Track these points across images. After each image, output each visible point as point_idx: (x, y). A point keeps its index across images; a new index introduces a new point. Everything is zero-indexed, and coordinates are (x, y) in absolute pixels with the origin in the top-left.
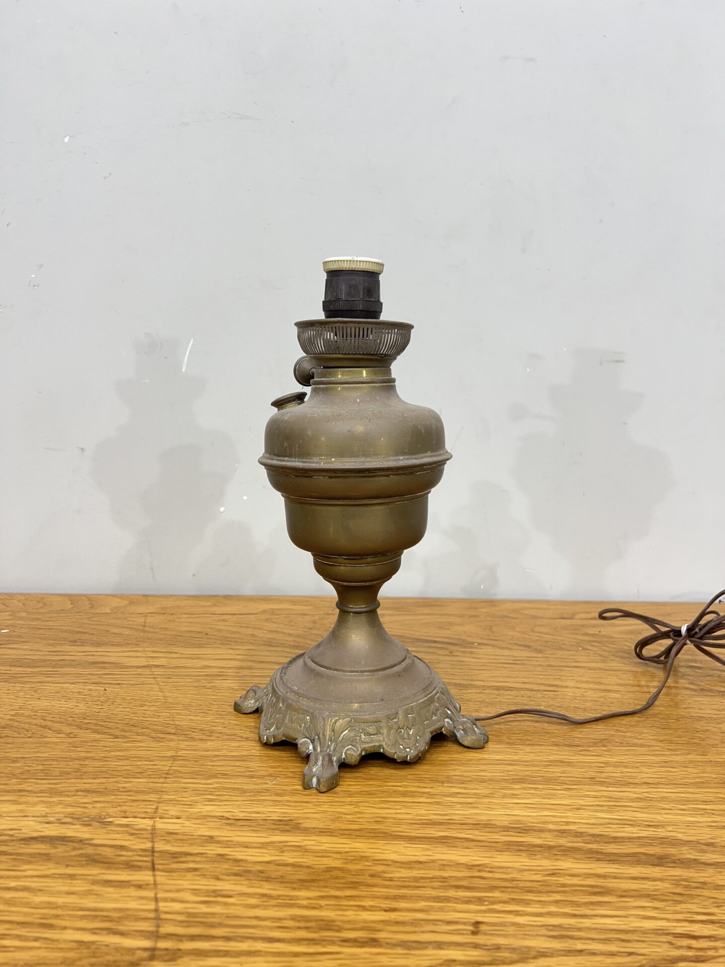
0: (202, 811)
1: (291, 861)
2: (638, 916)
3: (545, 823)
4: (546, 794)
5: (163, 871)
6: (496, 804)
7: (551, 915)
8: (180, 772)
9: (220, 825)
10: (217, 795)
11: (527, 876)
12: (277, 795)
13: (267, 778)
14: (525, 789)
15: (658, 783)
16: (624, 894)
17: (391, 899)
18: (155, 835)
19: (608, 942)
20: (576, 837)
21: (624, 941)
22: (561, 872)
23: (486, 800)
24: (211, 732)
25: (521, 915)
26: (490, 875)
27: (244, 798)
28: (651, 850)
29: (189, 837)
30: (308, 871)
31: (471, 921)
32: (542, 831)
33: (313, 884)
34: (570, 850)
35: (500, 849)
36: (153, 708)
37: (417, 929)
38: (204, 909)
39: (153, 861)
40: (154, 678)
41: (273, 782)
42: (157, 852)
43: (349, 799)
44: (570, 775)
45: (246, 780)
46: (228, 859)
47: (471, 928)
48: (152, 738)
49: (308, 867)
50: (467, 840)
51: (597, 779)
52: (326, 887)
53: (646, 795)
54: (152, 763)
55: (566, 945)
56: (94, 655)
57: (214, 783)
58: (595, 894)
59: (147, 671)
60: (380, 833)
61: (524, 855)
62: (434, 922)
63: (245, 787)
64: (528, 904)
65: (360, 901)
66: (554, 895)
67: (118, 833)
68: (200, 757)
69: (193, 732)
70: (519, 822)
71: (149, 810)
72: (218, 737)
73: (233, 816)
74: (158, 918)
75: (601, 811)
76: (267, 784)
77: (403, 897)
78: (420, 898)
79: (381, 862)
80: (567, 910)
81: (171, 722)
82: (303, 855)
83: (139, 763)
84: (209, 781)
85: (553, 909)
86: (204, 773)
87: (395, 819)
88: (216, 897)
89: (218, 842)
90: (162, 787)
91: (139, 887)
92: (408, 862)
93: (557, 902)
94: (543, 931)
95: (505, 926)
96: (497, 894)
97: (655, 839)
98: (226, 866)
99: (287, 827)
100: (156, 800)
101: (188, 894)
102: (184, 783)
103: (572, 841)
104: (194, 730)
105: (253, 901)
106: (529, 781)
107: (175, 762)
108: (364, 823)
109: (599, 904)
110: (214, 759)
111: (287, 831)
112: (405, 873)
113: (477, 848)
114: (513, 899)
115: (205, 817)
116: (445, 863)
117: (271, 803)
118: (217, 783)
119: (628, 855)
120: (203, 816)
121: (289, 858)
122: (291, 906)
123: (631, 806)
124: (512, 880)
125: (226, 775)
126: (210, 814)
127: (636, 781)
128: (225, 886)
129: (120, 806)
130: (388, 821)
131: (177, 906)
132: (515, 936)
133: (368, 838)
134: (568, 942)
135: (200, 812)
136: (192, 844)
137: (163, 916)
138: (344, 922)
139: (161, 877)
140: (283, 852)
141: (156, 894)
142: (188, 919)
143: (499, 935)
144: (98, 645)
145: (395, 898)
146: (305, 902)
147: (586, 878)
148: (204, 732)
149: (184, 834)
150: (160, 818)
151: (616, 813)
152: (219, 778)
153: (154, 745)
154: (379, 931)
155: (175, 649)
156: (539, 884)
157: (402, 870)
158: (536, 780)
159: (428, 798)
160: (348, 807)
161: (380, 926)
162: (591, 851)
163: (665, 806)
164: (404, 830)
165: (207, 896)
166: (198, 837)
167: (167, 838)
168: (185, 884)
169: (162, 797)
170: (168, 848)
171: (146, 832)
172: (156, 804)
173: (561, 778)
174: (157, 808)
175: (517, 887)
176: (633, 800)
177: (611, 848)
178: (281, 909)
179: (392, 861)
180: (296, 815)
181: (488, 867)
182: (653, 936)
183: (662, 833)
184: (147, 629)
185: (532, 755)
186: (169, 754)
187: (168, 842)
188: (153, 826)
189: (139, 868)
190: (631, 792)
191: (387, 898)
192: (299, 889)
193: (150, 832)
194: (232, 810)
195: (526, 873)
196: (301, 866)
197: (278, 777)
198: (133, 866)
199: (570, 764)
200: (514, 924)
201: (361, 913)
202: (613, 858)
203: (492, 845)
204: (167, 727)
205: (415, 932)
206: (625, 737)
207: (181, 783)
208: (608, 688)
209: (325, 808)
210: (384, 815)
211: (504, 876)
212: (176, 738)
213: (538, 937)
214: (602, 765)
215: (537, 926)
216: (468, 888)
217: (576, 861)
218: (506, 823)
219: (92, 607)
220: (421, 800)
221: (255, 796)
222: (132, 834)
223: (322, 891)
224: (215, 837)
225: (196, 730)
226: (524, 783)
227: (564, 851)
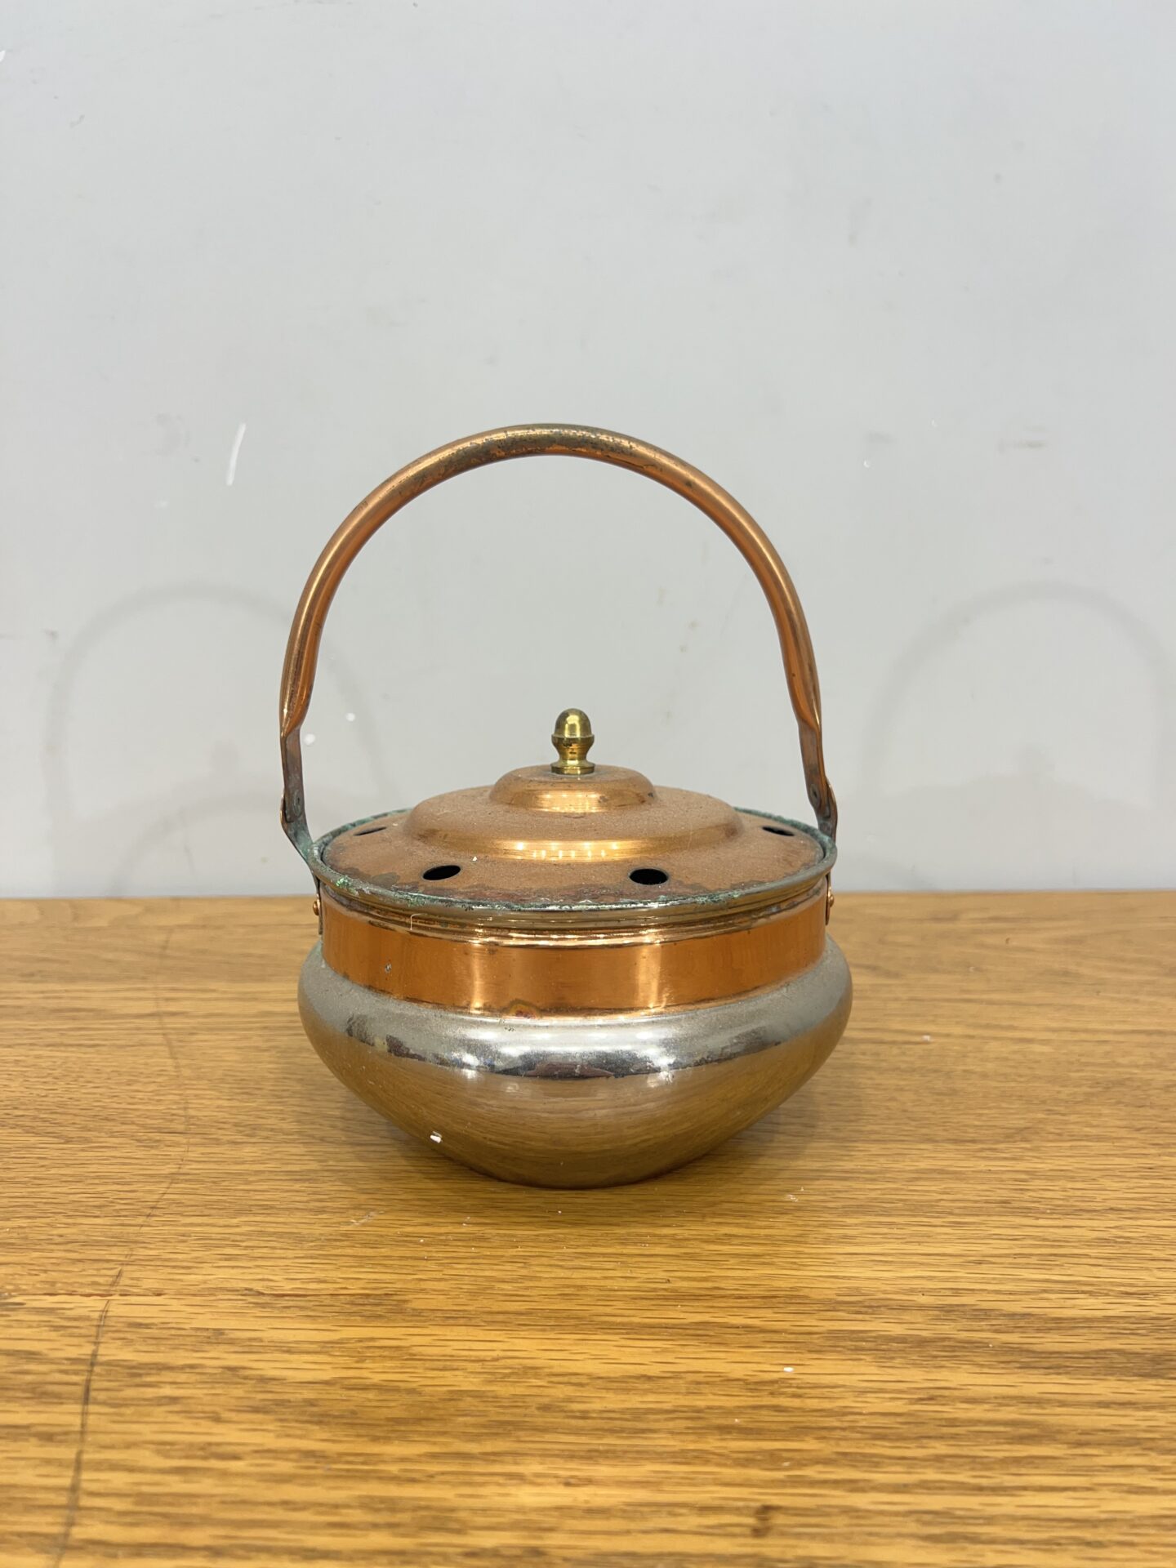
0: (210, 1280)
1: (377, 1378)
2: (1116, 1487)
3: (912, 1291)
4: (911, 1235)
5: (104, 1403)
6: (811, 1256)
7: (929, 1489)
8: (179, 1203)
9: (241, 1308)
10: (247, 1248)
11: (876, 1404)
12: (365, 1245)
13: (351, 1212)
14: (869, 1225)
15: (1140, 1209)
16: (1084, 1438)
17: (582, 1458)
18: (105, 1329)
19: (1055, 1547)
20: (976, 1318)
21: (1089, 1544)
22: (946, 1393)
23: (789, 1249)
24: (255, 1129)
25: (863, 1490)
26: (796, 1403)
27: (301, 1253)
28: (1136, 1344)
29: (173, 1332)
30: (408, 1399)
31: (753, 1504)
32: (904, 1308)
33: (419, 1428)
34: (964, 1347)
35: (818, 1348)
36: (152, 1087)
37: (632, 1526)
38: (176, 1485)
39: (88, 1381)
40: (164, 1034)
41: (363, 1221)
42: (102, 1364)
43: (513, 1252)
44: (959, 1196)
45: (310, 1217)
46: (246, 1378)
47: (751, 1521)
48: (138, 1141)
49: (411, 1391)
50: (749, 1329)
51: (1016, 1204)
52: (444, 1433)
53: (1115, 1232)
54: (126, 1188)
55: (962, 1556)
56: (60, 998)
57: (243, 1225)
58: (1022, 1440)
59: (153, 1023)
60: (568, 1318)
61: (868, 1358)
62: (672, 1508)
63: (304, 1230)
64: (877, 1465)
65: (516, 1463)
66: (933, 1443)
67: (30, 1327)
68: (225, 1176)
69: (220, 1129)
70: (857, 1291)
71: (101, 1280)
72: (267, 1138)
73: (271, 1288)
74: (74, 1507)
75: (1026, 1266)
76: (349, 1223)
77: (609, 1455)
78: (641, 1455)
79: (565, 1379)
80: (963, 1477)
81: (181, 1112)
82: (402, 1367)
83: (101, 1189)
84: (235, 1221)
85: (931, 1475)
86: (227, 1205)
87: (600, 1288)
88: (205, 1458)
89: (232, 1342)
90: (141, 1234)
91: (48, 1437)
92: (623, 1377)
93: (939, 1459)
94: (912, 1527)
95: (828, 1515)
96: (810, 1444)
97: (1142, 1320)
98: (239, 1392)
99: (379, 1308)
100: (122, 1258)
101: (147, 1453)
102: (185, 1225)
103: (969, 1328)
104: (222, 1125)
105: (284, 1467)
106: (877, 1209)
107: (173, 1185)
108: (536, 1299)
109: (1031, 1461)
110: (251, 1179)
111: (380, 1317)
112: (614, 1401)
113: (768, 1345)
114: (845, 1454)
115: (213, 1291)
116: (700, 1378)
117: (352, 1262)
118: (247, 1223)
119: (1087, 1355)
120: (209, 1289)
121: (375, 1372)
122: (365, 1476)
123: (1087, 1256)
124: (843, 1413)
125: (272, 1207)
126: (228, 1285)
127: (1092, 1205)
128: (228, 1435)
129: (45, 1271)
130: (588, 1293)
131: (119, 1480)
132: (848, 1538)
133: (544, 1328)
134: (963, 1549)
135: (205, 1282)
136: (175, 1348)
137: (85, 1501)
138: (474, 1510)
139: (98, 1416)
140: (362, 1360)
141: (80, 1453)
142: (138, 1509)
143: (812, 1537)
144: (72, 979)
145: (591, 1456)
146: (394, 1469)
147: (1001, 1405)
148: (241, 1129)
149: (165, 1326)
150: (121, 1295)
151: (1057, 1270)
152: (255, 1214)
153: (140, 1154)
154: (551, 1530)
155: (213, 985)
156: (899, 1419)
157: (610, 1395)
158: (891, 1209)
159: (671, 1246)
160: (508, 1267)
161: (550, 1521)
162: (1008, 1349)
163: (1156, 1254)
164: (619, 1311)
165: (187, 1457)
166: (193, 1333)
167: (128, 1336)
168: (146, 1431)
169: (134, 1253)
170: (127, 1355)
171: (88, 1323)
172: (120, 1268)
173: (942, 1203)
174: (119, 1275)
175: (852, 1429)
176: (1089, 1243)
177: (1051, 1342)
178: (340, 1483)
179: (591, 1377)
180: (399, 1286)
181: (790, 1386)
182: (1152, 1531)
183: (1154, 1308)
184: (168, 952)
185: (882, 1160)
186: (167, 1169)
187: (128, 1342)
188: (104, 1313)
189: (58, 1398)
190: (1086, 1228)
191: (571, 1456)
192: (387, 1439)
193: (95, 1323)
194: (271, 1277)
195: (870, 1397)
196: (397, 1390)
197: (373, 1210)
198: (45, 1394)
199: (958, 1176)
200: (847, 1511)
201: (512, 1490)
202: (1055, 1363)
203: (801, 1338)
204: (172, 1121)
205: (628, 1532)
206: (1066, 1123)
207: (177, 1226)
208: (1029, 1035)
209: (460, 1269)
210: (579, 1283)
211: (826, 1405)
212: (185, 1141)
213: (899, 1540)
214: (1023, 1176)
215: (897, 1514)
216: (745, 1432)
217: (978, 1370)
218: (831, 1294)
219: (76, 918)
220: (658, 1250)
221: (322, 1247)
222: (57, 1328)
223: (435, 1443)
224: (226, 1332)
225: (226, 1126)
226: (865, 1213)
227: (953, 1349)
